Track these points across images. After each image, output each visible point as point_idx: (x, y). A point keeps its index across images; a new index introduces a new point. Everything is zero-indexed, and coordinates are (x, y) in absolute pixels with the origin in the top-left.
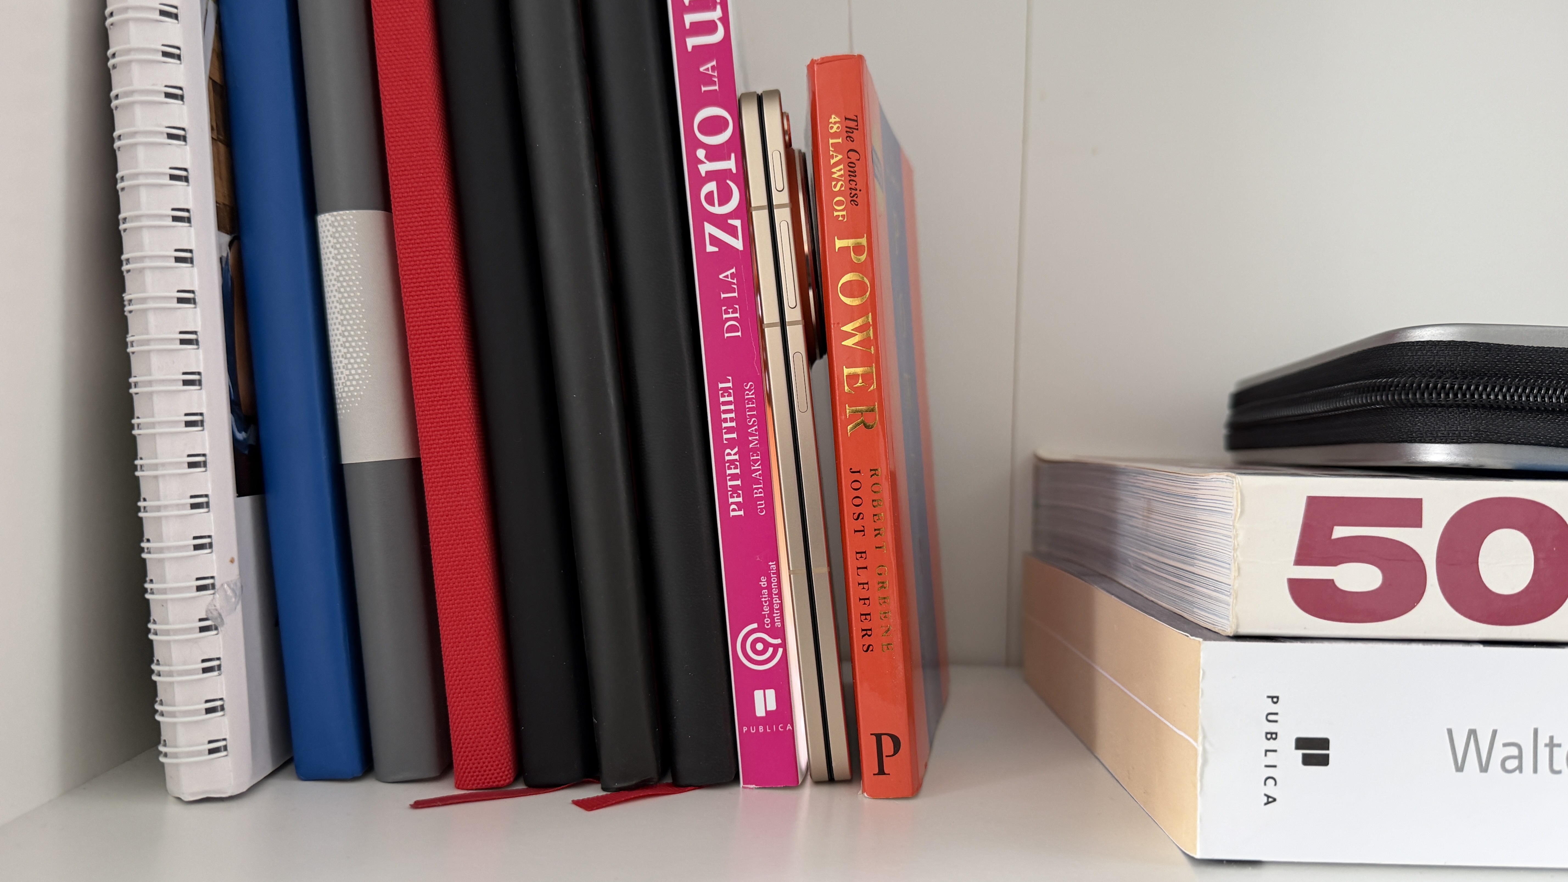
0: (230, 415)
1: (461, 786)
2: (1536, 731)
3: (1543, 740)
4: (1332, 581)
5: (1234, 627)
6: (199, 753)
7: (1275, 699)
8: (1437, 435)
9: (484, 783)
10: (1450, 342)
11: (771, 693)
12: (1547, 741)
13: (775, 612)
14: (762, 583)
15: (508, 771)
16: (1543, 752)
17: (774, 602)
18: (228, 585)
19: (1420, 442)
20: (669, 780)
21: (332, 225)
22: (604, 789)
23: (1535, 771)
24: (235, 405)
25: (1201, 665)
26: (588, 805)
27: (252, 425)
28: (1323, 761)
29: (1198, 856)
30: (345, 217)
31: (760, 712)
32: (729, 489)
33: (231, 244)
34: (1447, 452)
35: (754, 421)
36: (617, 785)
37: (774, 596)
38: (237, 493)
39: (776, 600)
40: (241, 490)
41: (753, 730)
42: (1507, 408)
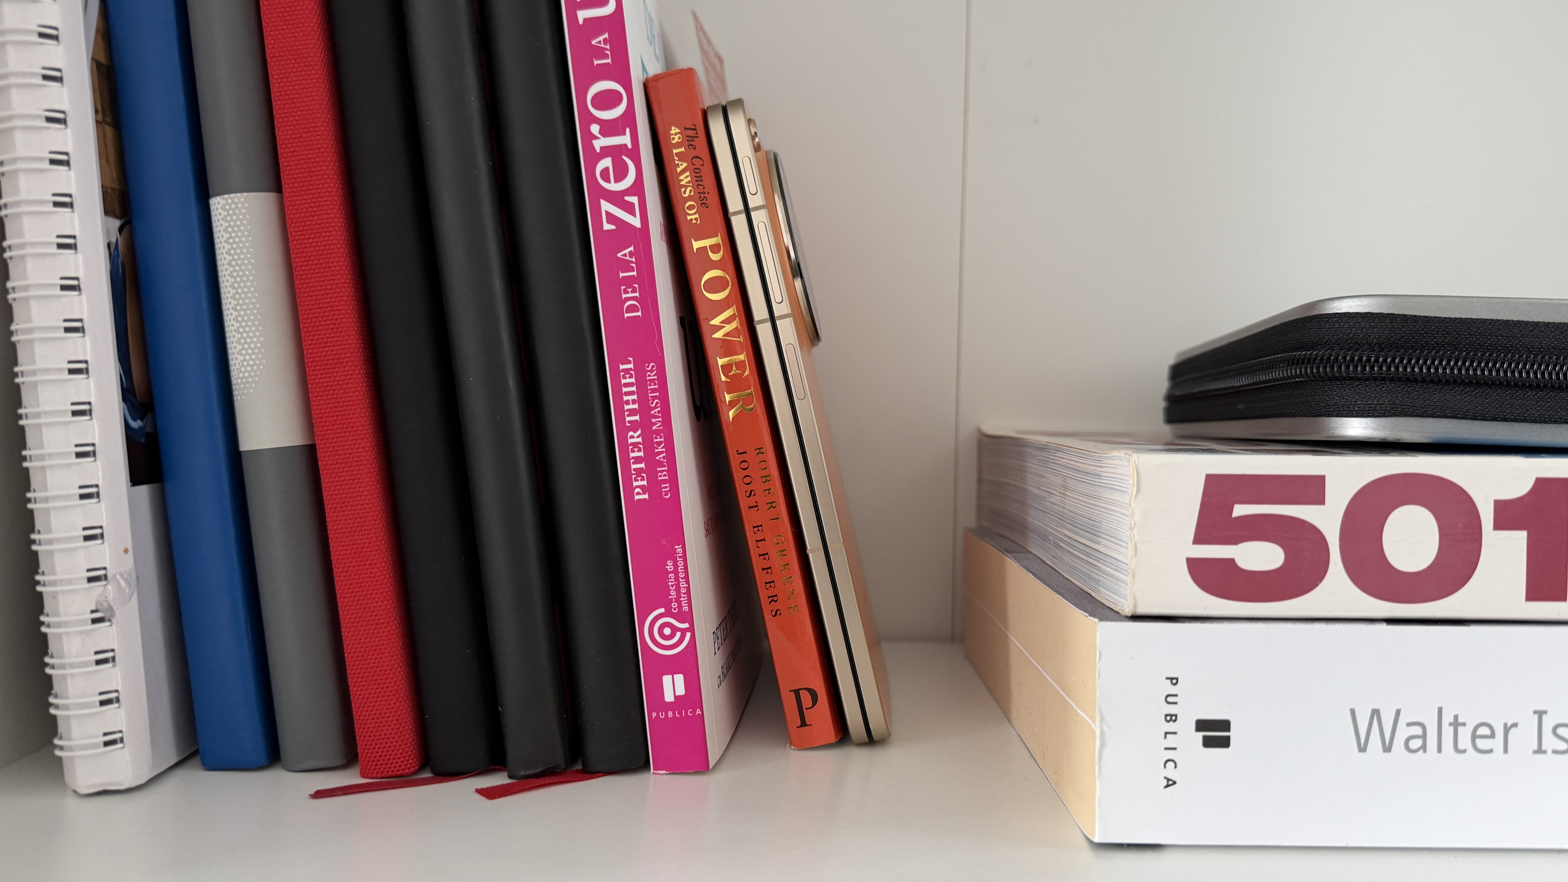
0: (122, 403)
1: (365, 775)
2: (1440, 710)
3: (1447, 719)
4: (1233, 560)
5: (1131, 607)
6: (94, 746)
7: (1174, 681)
8: (1354, 408)
9: (388, 772)
10: (1367, 313)
11: (679, 678)
12: (1452, 720)
13: (682, 596)
14: (668, 567)
15: (413, 759)
16: (1448, 732)
17: (681, 586)
18: (122, 575)
19: (1338, 416)
20: (579, 767)
21: (223, 208)
22: (510, 777)
23: (1439, 750)
24: (128, 393)
25: (1098, 647)
26: (490, 793)
27: (149, 414)
28: (1225, 743)
29: (1097, 840)
30: (236, 200)
31: (669, 697)
32: (633, 472)
33: (121, 230)
34: (1363, 426)
35: (657, 403)
36: (523, 773)
37: (681, 580)
38: (131, 481)
39: (683, 584)
40: (136, 479)
41: (662, 715)
42: (1424, 381)
